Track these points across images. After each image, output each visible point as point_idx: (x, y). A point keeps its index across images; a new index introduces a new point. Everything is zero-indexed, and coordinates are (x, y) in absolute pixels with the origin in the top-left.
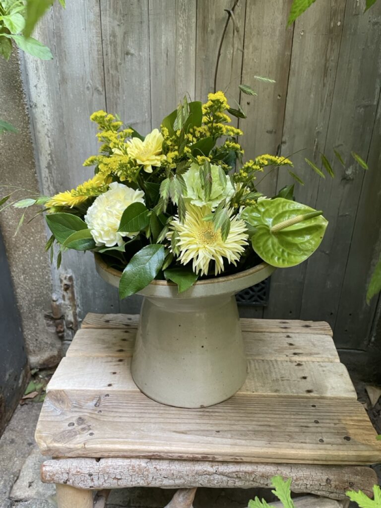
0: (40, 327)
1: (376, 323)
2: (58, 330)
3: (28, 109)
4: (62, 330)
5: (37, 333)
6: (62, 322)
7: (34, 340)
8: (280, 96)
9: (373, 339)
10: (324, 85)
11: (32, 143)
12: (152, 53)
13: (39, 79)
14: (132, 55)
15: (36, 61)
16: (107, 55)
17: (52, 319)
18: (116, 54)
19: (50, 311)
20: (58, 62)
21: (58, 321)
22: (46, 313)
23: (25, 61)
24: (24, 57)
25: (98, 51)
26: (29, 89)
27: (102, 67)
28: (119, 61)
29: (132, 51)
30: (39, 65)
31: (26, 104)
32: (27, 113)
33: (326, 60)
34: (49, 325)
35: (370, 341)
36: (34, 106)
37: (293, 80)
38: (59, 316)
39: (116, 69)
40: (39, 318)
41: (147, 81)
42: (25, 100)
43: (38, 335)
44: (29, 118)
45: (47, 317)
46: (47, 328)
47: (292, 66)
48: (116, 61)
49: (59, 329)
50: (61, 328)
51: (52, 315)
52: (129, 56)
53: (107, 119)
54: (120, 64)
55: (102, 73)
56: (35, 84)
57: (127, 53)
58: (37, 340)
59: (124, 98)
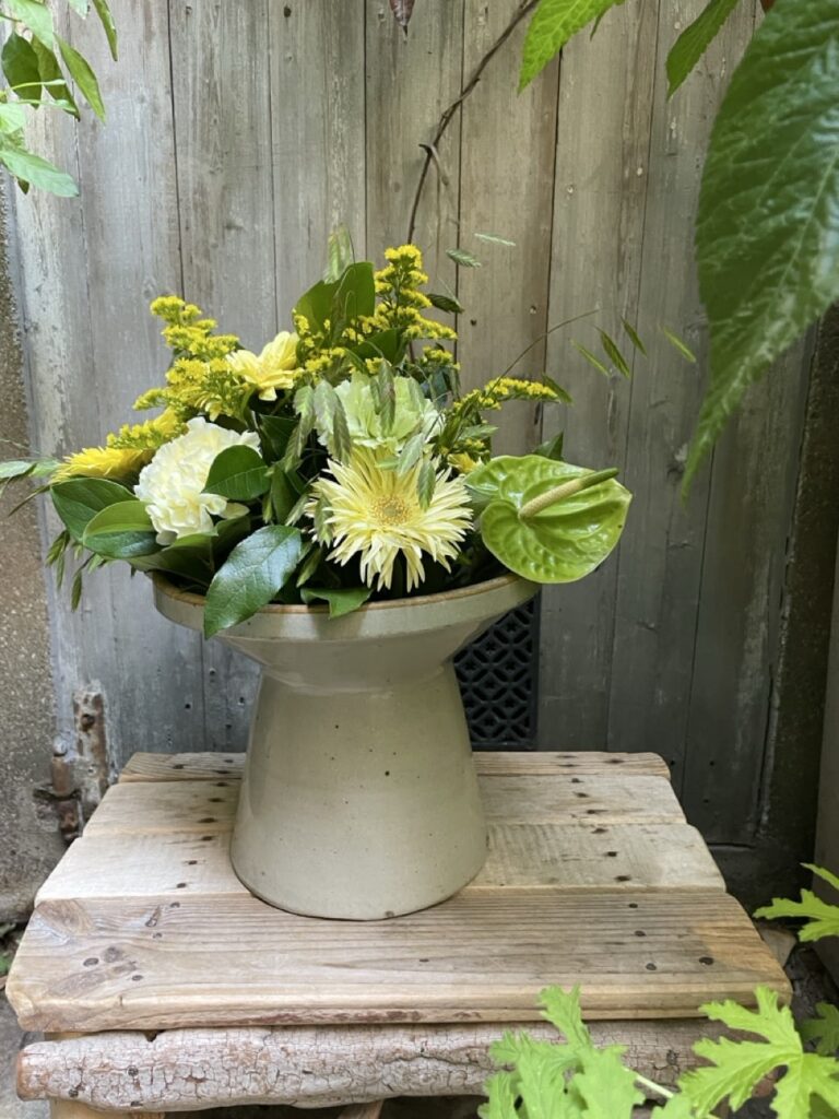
0: (23, 822)
1: (768, 780)
2: (63, 826)
3: (19, 334)
4: (74, 824)
5: (15, 836)
6: (76, 806)
7: (8, 852)
8: (535, 308)
9: (765, 818)
10: (619, 287)
11: (24, 404)
12: (278, 225)
13: (46, 275)
14: (239, 229)
15: (42, 240)
16: (187, 228)
17: (53, 799)
18: (206, 227)
19: (49, 781)
20: (86, 243)
21: (64, 803)
22: (38, 786)
23: (18, 239)
24: (16, 232)
25: (170, 221)
26: (23, 296)
27: (178, 252)
28: (212, 240)
29: (239, 222)
30: (47, 247)
31: (16, 326)
32: (17, 343)
33: (620, 241)
34: (43, 816)
35: (758, 822)
36: (32, 330)
37: (558, 277)
38: (69, 791)
39: (207, 255)
40: (22, 799)
41: (269, 279)
42: (15, 317)
43: (17, 841)
44: (21, 353)
45: (40, 795)
46: (38, 822)
47: (555, 250)
48: (206, 242)
49: (67, 821)
50: (73, 819)
51: (52, 790)
52: (233, 232)
53: (186, 313)
54: (215, 246)
55: (178, 265)
56: (37, 285)
57: (229, 227)
58: (13, 853)
59: (222, 312)
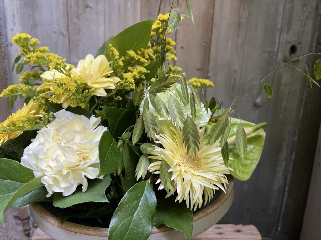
0: (10, 226)
1: (281, 216)
2: (25, 229)
3: (4, 47)
4: (28, 228)
5: (8, 231)
6: (29, 222)
7: (5, 236)
8: (205, 42)
9: (279, 229)
10: (238, 36)
11: (6, 74)
12: (106, 7)
13: (15, 24)
14: (91, 8)
15: (13, 10)
16: (71, 7)
17: (20, 219)
18: (78, 7)
19: (19, 213)
20: (31, 12)
21: (25, 221)
22: (15, 214)
23: (4, 10)
24: (4, 7)
25: (64, 4)
26: (6, 32)
27: (66, 16)
28: (80, 12)
29: (91, 5)
30: (15, 13)
31: (3, 44)
32: (4, 51)
33: (240, 18)
34: (18, 224)
35: (277, 230)
36: (9, 45)
37: (215, 31)
38: (26, 217)
39: (78, 18)
40: (10, 218)
41: (102, 28)
42: (3, 40)
43: (8, 232)
44: (5, 54)
45: (16, 217)
46: (16, 226)
47: (215, 21)
48: (78, 12)
49: (26, 228)
50: (28, 227)
51: (20, 216)
52: (89, 9)
54: (81, 14)
55: (67, 21)
56: (11, 28)
57: (87, 6)
58: (7, 236)
59: (85, 41)
